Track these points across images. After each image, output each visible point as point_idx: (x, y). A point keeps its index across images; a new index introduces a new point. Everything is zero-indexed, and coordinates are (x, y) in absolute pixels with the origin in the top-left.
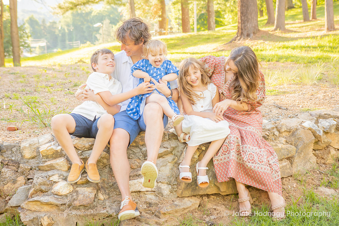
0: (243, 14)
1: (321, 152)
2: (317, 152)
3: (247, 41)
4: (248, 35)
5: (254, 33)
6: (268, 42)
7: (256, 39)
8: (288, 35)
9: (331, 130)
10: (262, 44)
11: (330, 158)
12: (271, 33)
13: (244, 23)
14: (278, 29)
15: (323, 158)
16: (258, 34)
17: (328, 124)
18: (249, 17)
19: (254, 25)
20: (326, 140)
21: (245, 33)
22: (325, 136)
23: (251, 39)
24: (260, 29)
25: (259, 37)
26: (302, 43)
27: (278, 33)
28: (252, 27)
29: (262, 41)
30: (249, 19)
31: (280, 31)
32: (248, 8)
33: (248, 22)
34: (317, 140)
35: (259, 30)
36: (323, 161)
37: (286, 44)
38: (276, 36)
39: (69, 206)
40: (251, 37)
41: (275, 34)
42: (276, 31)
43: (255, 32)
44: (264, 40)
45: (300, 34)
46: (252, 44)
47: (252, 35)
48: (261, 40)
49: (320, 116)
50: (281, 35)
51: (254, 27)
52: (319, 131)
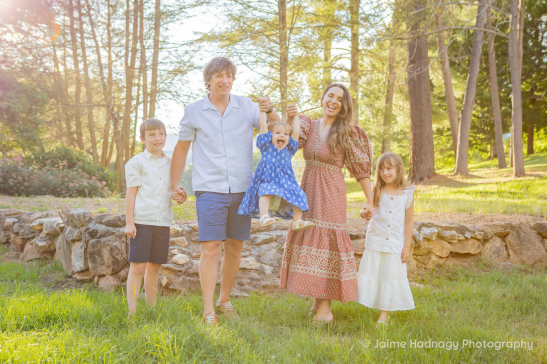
0: (415, 154)
1: (423, 257)
2: (418, 257)
3: (419, 186)
4: (421, 179)
5: (428, 177)
6: (444, 187)
7: (431, 184)
8: (469, 181)
9: (432, 237)
10: (436, 190)
11: (431, 263)
12: (450, 178)
13: (416, 165)
14: (459, 174)
15: (424, 263)
16: (434, 178)
17: (429, 231)
18: (423, 158)
19: (428, 168)
20: (427, 246)
21: (418, 177)
22: (426, 243)
23: (424, 184)
24: (436, 172)
25: (434, 182)
26: (481, 188)
27: (458, 178)
28: (426, 169)
29: (437, 186)
30: (423, 160)
31: (461, 176)
32: (421, 147)
33: (421, 163)
34: (417, 245)
35: (435, 174)
36: (423, 266)
37: (463, 189)
38: (455, 181)
39: (184, 273)
40: (424, 181)
41: (455, 179)
42: (457, 176)
43: (431, 176)
44: (439, 186)
45: (484, 179)
46: (425, 189)
47: (426, 179)
48: (437, 184)
49: (423, 225)
50: (461, 180)
51: (429, 170)
52: (420, 236)
